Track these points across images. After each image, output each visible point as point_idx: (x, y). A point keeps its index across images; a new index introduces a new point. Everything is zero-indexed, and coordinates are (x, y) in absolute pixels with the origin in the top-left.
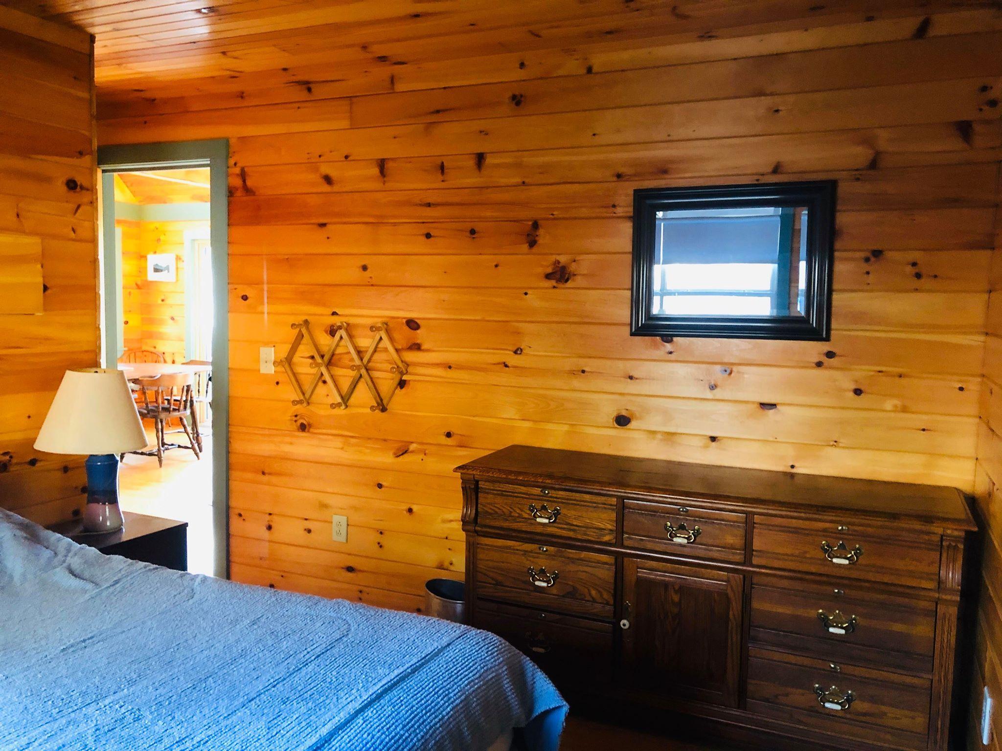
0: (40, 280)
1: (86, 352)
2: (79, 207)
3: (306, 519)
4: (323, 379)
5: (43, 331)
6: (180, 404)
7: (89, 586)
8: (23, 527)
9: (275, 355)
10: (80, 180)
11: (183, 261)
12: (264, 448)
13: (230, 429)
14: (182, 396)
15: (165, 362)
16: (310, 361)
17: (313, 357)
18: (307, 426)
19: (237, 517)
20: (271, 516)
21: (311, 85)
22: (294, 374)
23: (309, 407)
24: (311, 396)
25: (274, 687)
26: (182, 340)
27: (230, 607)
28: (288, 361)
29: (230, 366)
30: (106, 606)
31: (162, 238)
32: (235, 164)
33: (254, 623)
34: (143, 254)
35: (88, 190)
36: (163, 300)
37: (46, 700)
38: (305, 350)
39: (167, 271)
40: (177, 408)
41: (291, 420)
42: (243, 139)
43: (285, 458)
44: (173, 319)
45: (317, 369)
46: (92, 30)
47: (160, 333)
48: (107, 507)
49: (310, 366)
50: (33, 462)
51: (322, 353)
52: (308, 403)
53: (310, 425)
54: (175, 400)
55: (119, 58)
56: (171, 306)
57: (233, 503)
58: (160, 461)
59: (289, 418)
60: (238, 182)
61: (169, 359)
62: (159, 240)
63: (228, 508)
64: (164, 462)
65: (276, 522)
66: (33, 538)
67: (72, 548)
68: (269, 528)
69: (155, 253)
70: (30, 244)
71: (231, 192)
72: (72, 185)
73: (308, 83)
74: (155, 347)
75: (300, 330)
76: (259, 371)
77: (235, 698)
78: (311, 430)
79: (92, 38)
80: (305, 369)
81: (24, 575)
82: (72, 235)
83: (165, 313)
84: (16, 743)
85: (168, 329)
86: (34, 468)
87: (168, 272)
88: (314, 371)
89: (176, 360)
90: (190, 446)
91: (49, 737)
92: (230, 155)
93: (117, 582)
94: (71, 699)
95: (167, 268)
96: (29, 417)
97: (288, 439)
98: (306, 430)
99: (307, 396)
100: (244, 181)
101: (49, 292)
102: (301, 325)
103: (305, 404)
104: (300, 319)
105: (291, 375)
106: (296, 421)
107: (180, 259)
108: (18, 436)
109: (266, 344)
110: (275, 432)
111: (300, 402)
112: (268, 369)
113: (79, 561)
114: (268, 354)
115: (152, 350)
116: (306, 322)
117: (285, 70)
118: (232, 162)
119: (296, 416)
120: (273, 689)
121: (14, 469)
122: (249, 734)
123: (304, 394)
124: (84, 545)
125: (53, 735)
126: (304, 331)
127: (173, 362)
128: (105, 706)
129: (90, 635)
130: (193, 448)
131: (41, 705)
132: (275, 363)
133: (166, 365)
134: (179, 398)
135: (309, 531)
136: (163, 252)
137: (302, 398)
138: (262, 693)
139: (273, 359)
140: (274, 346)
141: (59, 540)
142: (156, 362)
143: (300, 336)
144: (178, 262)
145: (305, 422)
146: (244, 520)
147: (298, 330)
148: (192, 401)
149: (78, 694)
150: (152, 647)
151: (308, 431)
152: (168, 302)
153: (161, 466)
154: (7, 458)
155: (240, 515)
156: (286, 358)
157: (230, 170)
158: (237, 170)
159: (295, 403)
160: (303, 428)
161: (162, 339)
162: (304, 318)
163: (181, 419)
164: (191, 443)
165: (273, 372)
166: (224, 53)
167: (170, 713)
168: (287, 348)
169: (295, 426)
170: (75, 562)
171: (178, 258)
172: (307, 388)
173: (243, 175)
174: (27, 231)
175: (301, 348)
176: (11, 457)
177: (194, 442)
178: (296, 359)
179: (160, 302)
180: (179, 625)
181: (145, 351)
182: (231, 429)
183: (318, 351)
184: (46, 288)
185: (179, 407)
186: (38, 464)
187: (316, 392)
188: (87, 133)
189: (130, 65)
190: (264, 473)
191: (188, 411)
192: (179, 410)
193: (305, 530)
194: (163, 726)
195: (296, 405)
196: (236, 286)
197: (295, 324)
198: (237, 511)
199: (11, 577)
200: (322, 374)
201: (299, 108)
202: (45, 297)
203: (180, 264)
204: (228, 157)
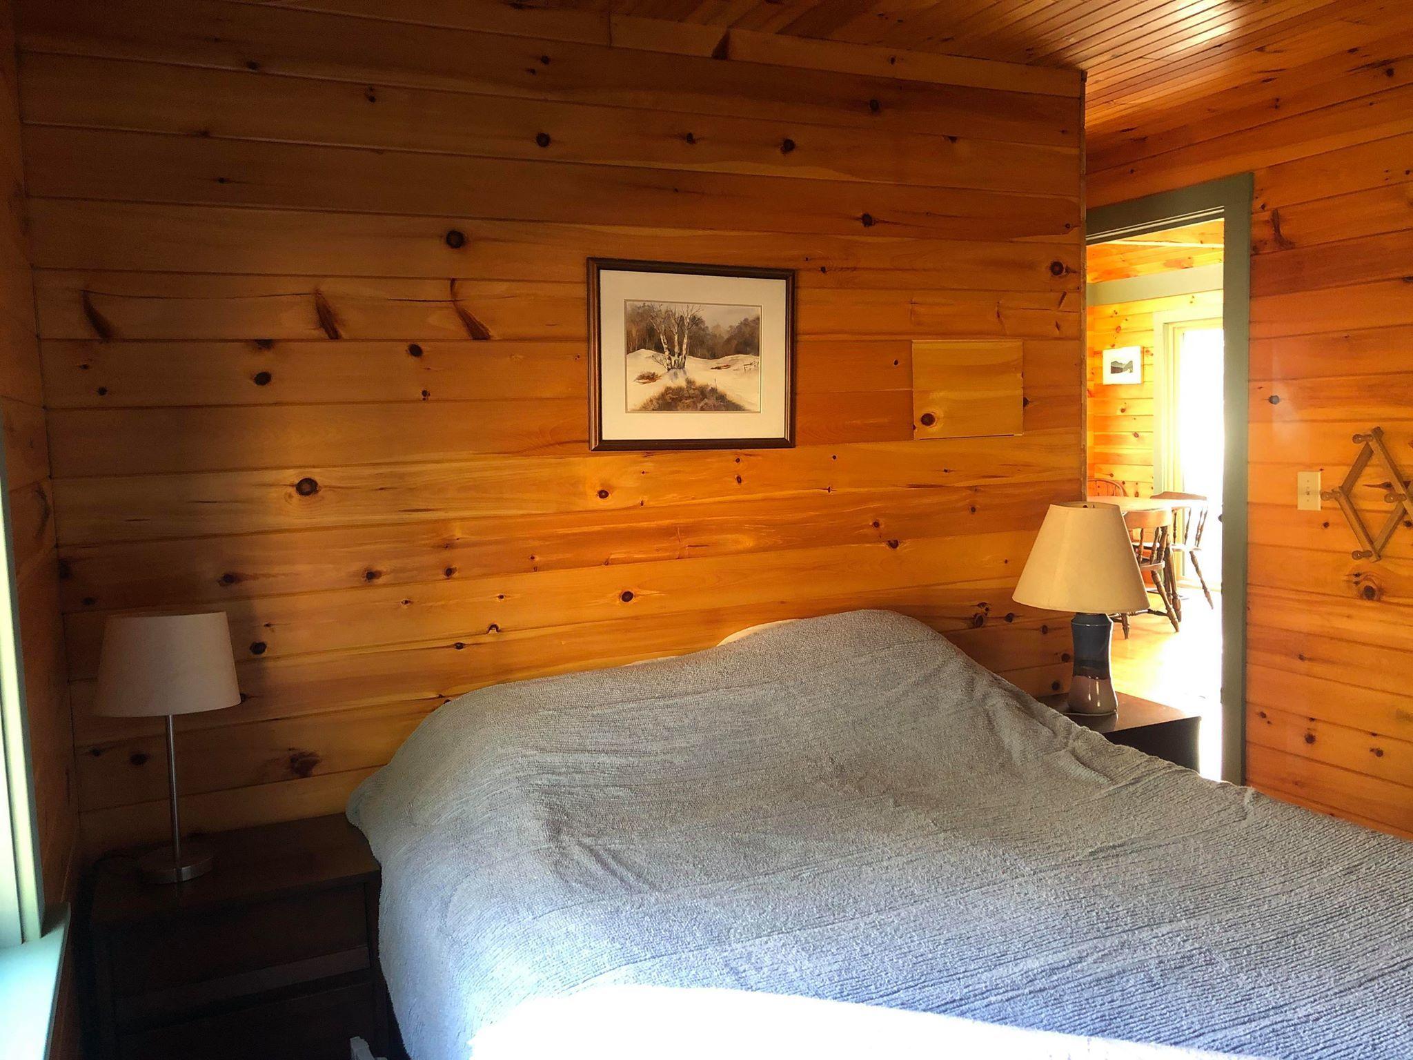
0: (1020, 392)
1: (1070, 480)
2: (1065, 294)
3: (1374, 735)
4: (1406, 519)
5: (1022, 456)
6: (1153, 553)
7: (1102, 780)
8: (1016, 696)
9: (1322, 484)
10: (1067, 261)
11: (1152, 355)
12: (1302, 620)
13: (1249, 591)
14: (1155, 542)
15: (1125, 494)
16: (1385, 491)
17: (1388, 486)
18: (1377, 592)
19: (1259, 718)
20: (1314, 723)
21: (1392, 65)
22: (1355, 511)
23: (1381, 563)
24: (1383, 546)
25: (1403, 969)
26: (1150, 465)
27: (1306, 842)
28: (1345, 492)
29: (1249, 499)
30: (1129, 809)
31: (1124, 325)
32: (1263, 207)
33: (1350, 871)
34: (1097, 349)
35: (1075, 272)
36: (1123, 411)
37: (1088, 909)
38: (1373, 474)
39: (1129, 370)
40: (1148, 558)
41: (1348, 581)
42: (1276, 169)
43: (1336, 638)
44: (1136, 435)
45: (1395, 503)
46: (1083, 65)
47: (1118, 455)
48: (1097, 683)
49: (1386, 501)
50: (1010, 618)
51: (1405, 479)
52: (1380, 557)
53: (1382, 591)
54: (1146, 548)
55: (1111, 93)
56: (1134, 417)
57: (1252, 697)
58: (1126, 629)
59: (1345, 578)
60: (1265, 233)
61: (1130, 490)
62: (1118, 329)
63: (1244, 702)
64: (1130, 632)
65: (1321, 730)
66: (1027, 711)
67: (1073, 730)
68: (1310, 739)
69: (1113, 346)
70: (1009, 349)
71: (1255, 249)
72: (1057, 269)
73: (1385, 63)
74: (1112, 475)
75: (1367, 444)
76: (1296, 507)
77: (1343, 971)
78: (1384, 598)
79: (1083, 75)
80: (1374, 503)
81: (1023, 752)
82: (1057, 333)
83: (1125, 428)
84: (1064, 953)
85: (1130, 449)
86: (1011, 625)
87: (1131, 372)
88: (1391, 507)
89: (1141, 492)
90: (1166, 612)
91: (1105, 955)
92: (1255, 195)
93: (1137, 781)
94: (1118, 915)
95: (1130, 366)
96: (1006, 562)
97: (1346, 611)
98: (1375, 598)
99: (1378, 545)
100: (1277, 230)
101: (1029, 406)
102: (1369, 436)
103: (1374, 558)
104: (1367, 427)
105: (1349, 512)
106: (1357, 583)
107: (1148, 351)
108: (994, 584)
109: (1309, 467)
110: (1319, 598)
111: (1366, 554)
112: (1312, 503)
113: (1085, 747)
114: (1312, 481)
115: (1108, 478)
116: (1378, 432)
117: (1352, 51)
118: (1258, 204)
119: (1357, 575)
120: (1402, 972)
121: (989, 624)
122: (1380, 1025)
123: (1371, 542)
124: (1084, 727)
125: (1107, 954)
126: (1374, 445)
127: (1137, 495)
128: (1163, 936)
129: (1120, 842)
130: (1169, 615)
131: (1084, 914)
132: (1322, 494)
133: (1126, 498)
134: (1150, 545)
135: (1380, 753)
136: (1124, 344)
137: (1369, 547)
138: (1386, 974)
139: (1319, 489)
140: (1321, 470)
141: (1055, 717)
142: (1113, 495)
143: (1367, 454)
144: (1145, 358)
145: (1372, 585)
146: (1269, 722)
147: (1362, 445)
148: (1167, 549)
149: (1125, 912)
150: (1204, 873)
151: (1379, 600)
152: (1130, 412)
153: (1126, 637)
154: (984, 610)
155: (1263, 715)
156: (1341, 488)
157: (1256, 217)
158: (1266, 216)
159: (1357, 555)
160: (1369, 593)
161: (1121, 464)
162: (1375, 425)
163: (1153, 574)
164: (1167, 607)
165: (1319, 509)
166: (1261, 49)
167: (1253, 967)
168: (1343, 472)
169: (1354, 591)
170: (1080, 746)
171: (1145, 352)
172: (1376, 531)
173: (1276, 221)
174: (1008, 333)
175: (1368, 471)
176: (987, 609)
177: (1171, 606)
178: (1360, 487)
179: (1119, 413)
180: (1235, 851)
181: (1100, 480)
182: (1252, 590)
183: (1398, 476)
184: (1026, 402)
185: (1152, 557)
186: (1015, 620)
187: (1392, 540)
188: (1075, 200)
189: (1121, 100)
190: (1301, 658)
191: (1163, 564)
192: (1150, 561)
193: (1372, 750)
194: (1247, 981)
195: (1360, 558)
196: (1260, 384)
197: (1358, 436)
198: (1258, 710)
199: (1009, 753)
200: (1405, 512)
201: (1371, 104)
202: (1025, 413)
203: (1148, 360)
204: (1252, 198)
